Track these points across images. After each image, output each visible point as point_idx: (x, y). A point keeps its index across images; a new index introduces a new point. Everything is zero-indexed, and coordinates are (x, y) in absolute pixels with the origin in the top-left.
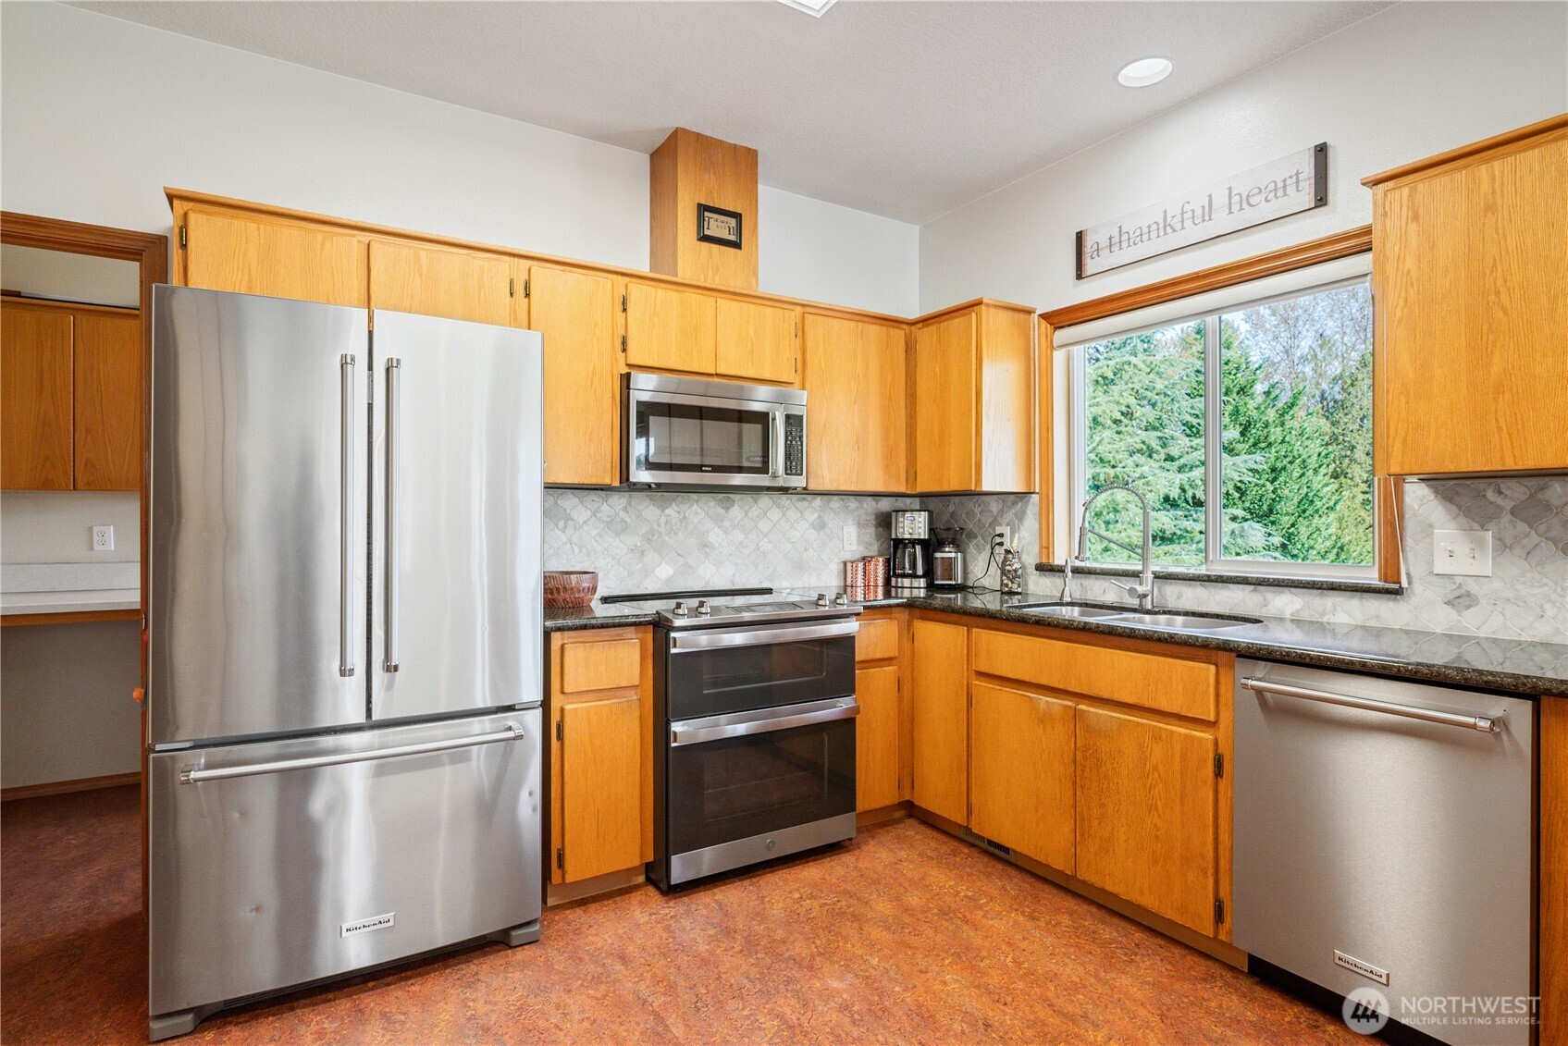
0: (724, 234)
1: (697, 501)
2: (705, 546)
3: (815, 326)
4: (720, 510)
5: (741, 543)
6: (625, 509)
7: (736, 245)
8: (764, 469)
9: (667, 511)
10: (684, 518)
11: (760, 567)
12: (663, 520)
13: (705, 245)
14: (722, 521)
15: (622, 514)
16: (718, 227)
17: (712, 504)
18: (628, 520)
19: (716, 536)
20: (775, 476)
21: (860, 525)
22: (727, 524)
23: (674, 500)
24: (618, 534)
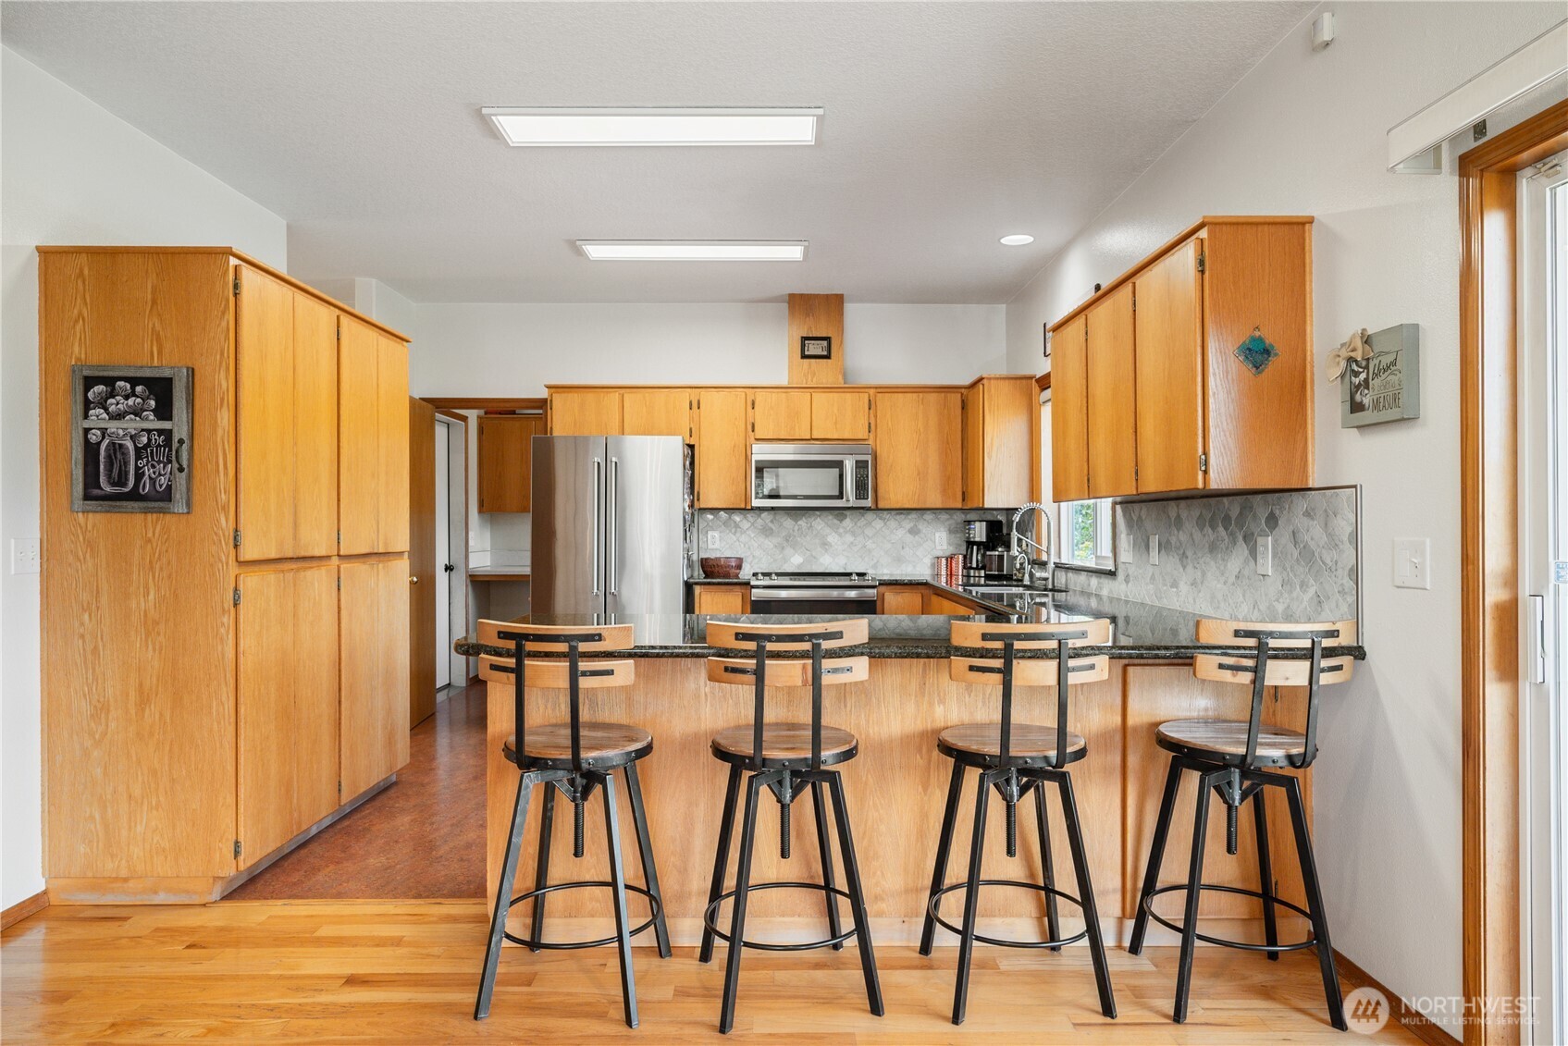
0: (819, 352)
1: (819, 516)
2: (825, 545)
3: (884, 402)
4: (836, 521)
5: (852, 543)
6: (772, 521)
7: (828, 357)
8: (840, 496)
9: (799, 523)
10: (811, 526)
11: (866, 559)
12: (796, 528)
13: (806, 361)
14: (838, 528)
15: (770, 525)
16: (814, 348)
17: (830, 517)
18: (774, 528)
19: (832, 538)
20: (848, 501)
21: (951, 531)
22: (841, 530)
23: (803, 515)
24: (767, 536)
